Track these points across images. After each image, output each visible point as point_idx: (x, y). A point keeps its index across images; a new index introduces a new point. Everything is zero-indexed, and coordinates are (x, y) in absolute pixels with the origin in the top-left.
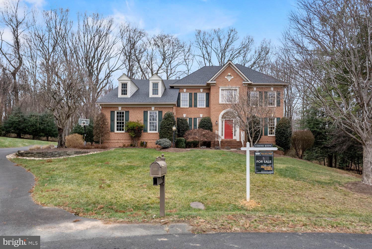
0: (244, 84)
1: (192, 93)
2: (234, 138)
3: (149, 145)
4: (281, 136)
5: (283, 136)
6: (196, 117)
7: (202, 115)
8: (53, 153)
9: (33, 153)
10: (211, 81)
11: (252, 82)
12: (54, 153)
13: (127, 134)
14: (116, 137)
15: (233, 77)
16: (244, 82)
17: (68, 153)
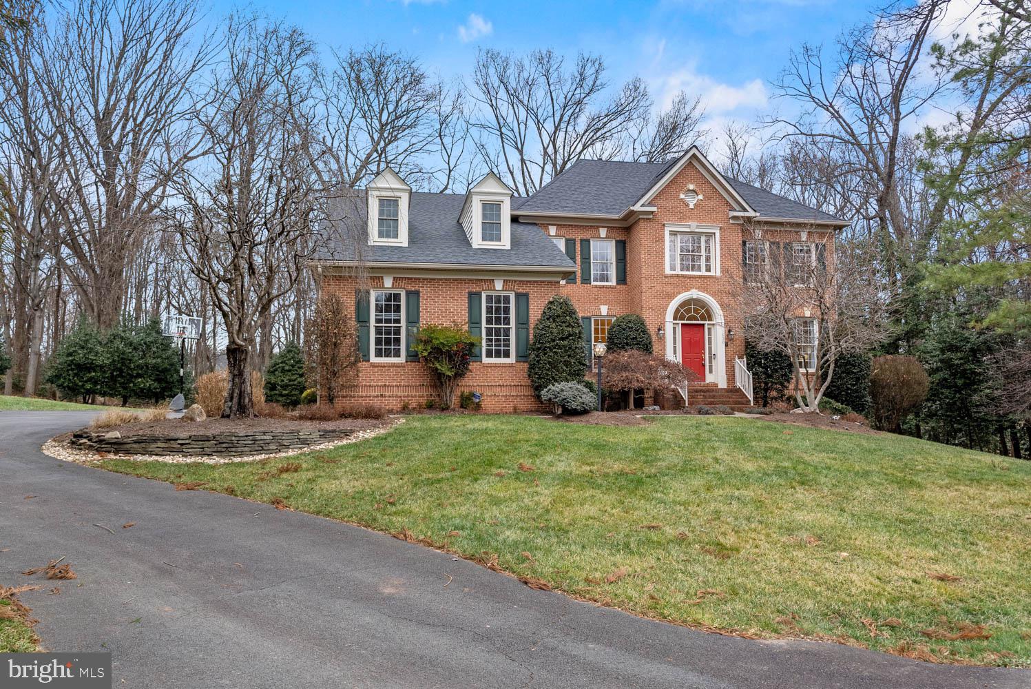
0: (735, 218)
1: (574, 240)
2: (710, 378)
3: (487, 403)
4: (843, 372)
5: (848, 373)
6: (589, 315)
7: (607, 307)
8: (259, 438)
9: (177, 440)
10: (642, 205)
11: (758, 214)
12: (263, 437)
13: (414, 368)
14: (378, 378)
15: (701, 197)
16: (732, 214)
17: (302, 435)
